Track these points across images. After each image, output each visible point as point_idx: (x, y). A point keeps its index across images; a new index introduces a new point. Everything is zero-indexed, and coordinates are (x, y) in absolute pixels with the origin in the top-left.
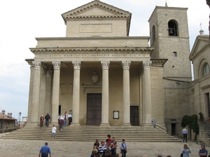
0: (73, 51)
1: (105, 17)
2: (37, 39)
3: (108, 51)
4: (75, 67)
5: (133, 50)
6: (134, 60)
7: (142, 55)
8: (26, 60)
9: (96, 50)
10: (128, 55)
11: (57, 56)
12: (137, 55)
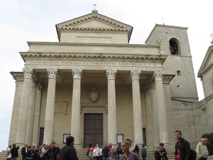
0: (73, 57)
1: (104, 30)
2: (30, 44)
3: (115, 58)
4: (75, 76)
5: (142, 59)
6: (144, 69)
7: (152, 65)
8: (11, 73)
9: (101, 57)
10: (137, 64)
11: (54, 62)
12: (148, 65)
